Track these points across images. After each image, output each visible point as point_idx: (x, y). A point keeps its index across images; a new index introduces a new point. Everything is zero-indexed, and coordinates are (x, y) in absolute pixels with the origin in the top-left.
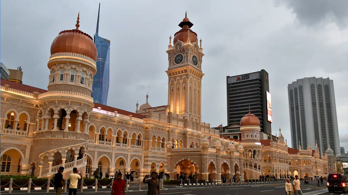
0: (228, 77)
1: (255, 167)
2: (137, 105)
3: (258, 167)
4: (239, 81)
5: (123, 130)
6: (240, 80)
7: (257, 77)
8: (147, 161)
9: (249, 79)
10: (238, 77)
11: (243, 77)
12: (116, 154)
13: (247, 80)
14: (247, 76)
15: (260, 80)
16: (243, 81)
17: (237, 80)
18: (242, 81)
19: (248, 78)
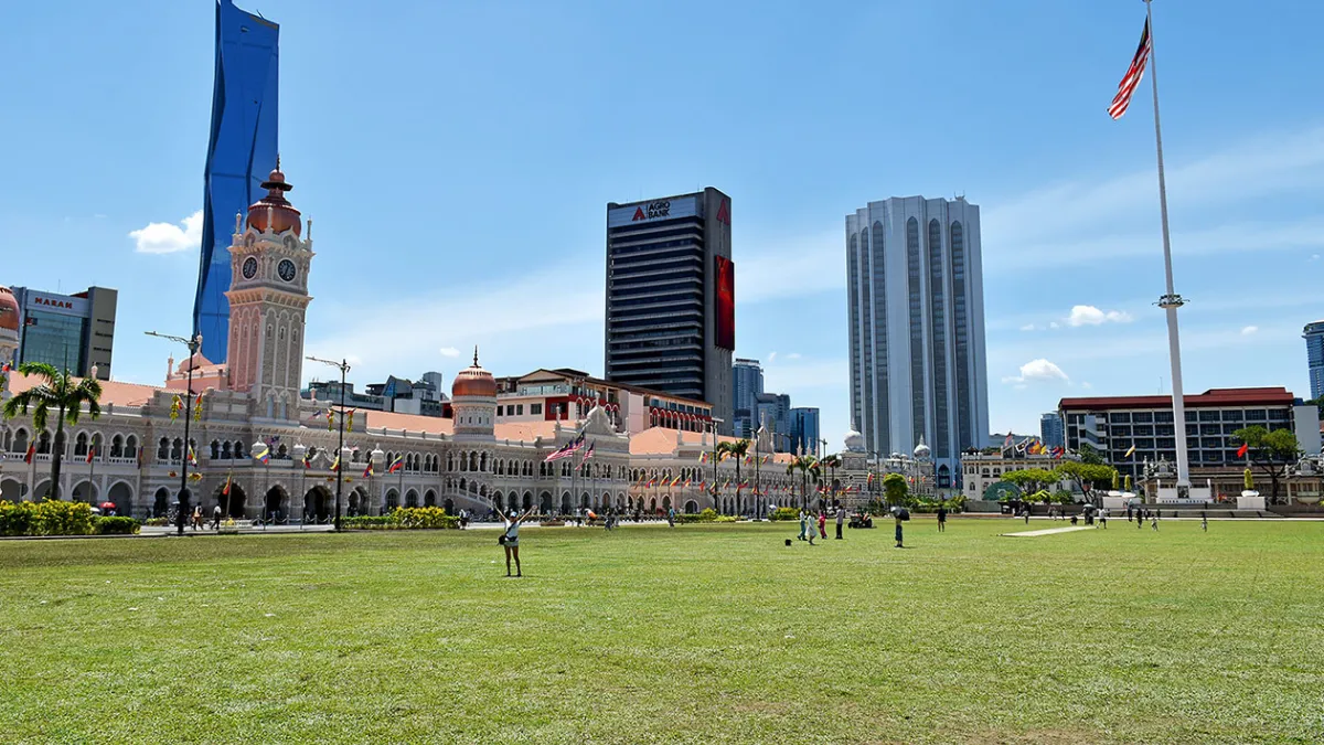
0: (611, 206)
1: (473, 489)
2: (171, 361)
3: (479, 491)
4: (639, 222)
5: (91, 431)
6: (643, 218)
7: (690, 210)
8: (148, 485)
9: (668, 218)
10: (636, 208)
11: (652, 207)
12: (73, 475)
13: (662, 218)
14: (663, 204)
15: (701, 221)
16: (652, 220)
17: (635, 219)
18: (647, 220)
19: (665, 213)
